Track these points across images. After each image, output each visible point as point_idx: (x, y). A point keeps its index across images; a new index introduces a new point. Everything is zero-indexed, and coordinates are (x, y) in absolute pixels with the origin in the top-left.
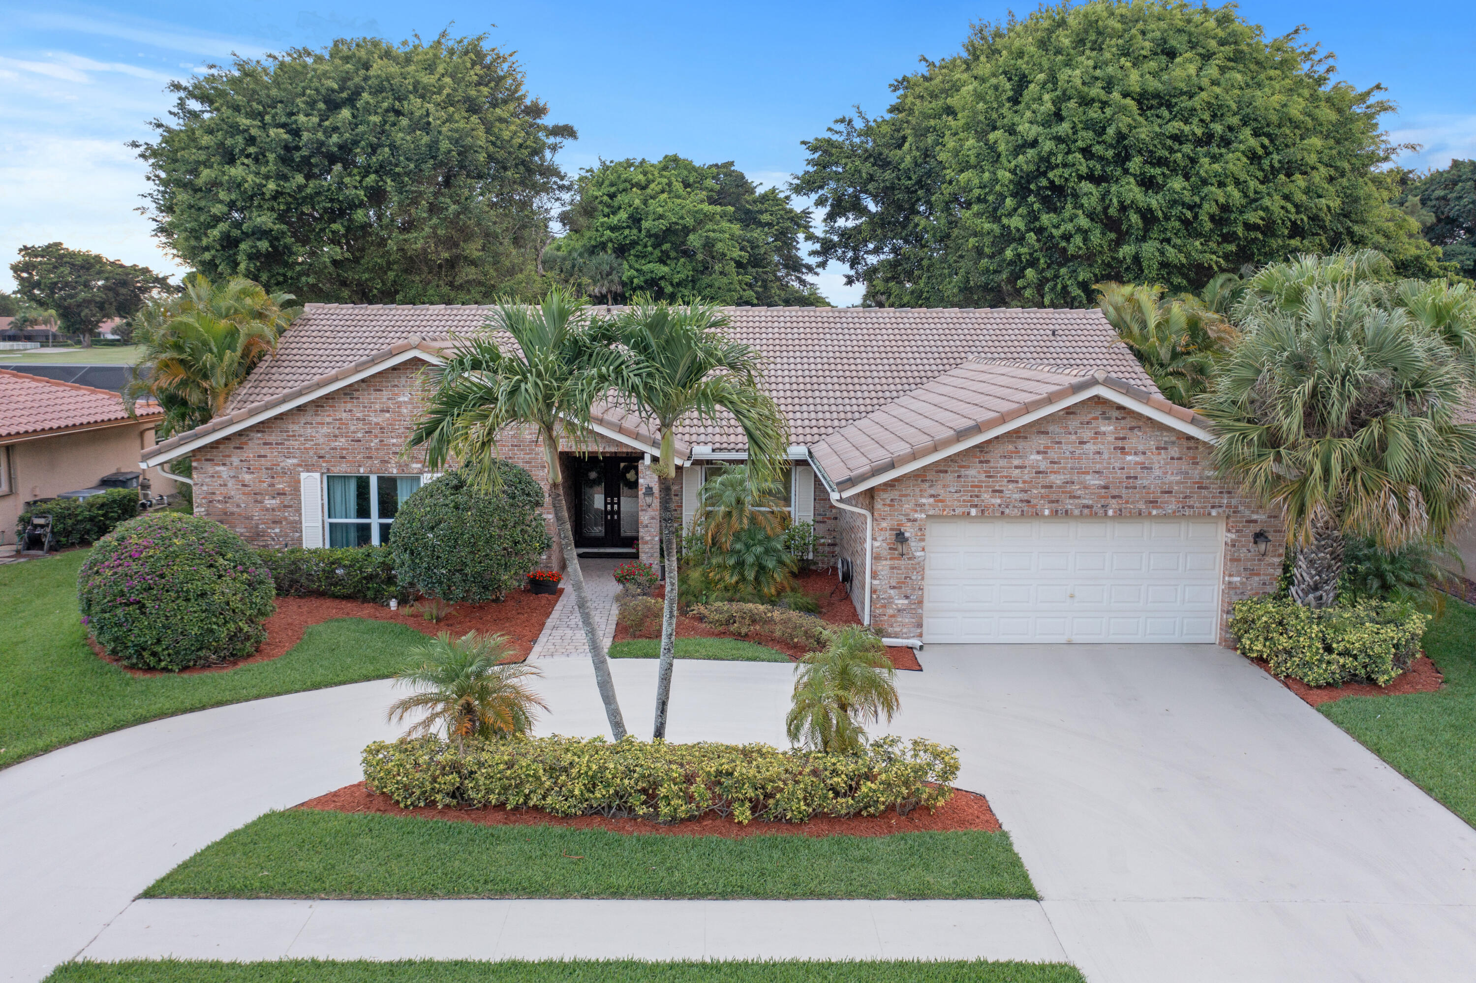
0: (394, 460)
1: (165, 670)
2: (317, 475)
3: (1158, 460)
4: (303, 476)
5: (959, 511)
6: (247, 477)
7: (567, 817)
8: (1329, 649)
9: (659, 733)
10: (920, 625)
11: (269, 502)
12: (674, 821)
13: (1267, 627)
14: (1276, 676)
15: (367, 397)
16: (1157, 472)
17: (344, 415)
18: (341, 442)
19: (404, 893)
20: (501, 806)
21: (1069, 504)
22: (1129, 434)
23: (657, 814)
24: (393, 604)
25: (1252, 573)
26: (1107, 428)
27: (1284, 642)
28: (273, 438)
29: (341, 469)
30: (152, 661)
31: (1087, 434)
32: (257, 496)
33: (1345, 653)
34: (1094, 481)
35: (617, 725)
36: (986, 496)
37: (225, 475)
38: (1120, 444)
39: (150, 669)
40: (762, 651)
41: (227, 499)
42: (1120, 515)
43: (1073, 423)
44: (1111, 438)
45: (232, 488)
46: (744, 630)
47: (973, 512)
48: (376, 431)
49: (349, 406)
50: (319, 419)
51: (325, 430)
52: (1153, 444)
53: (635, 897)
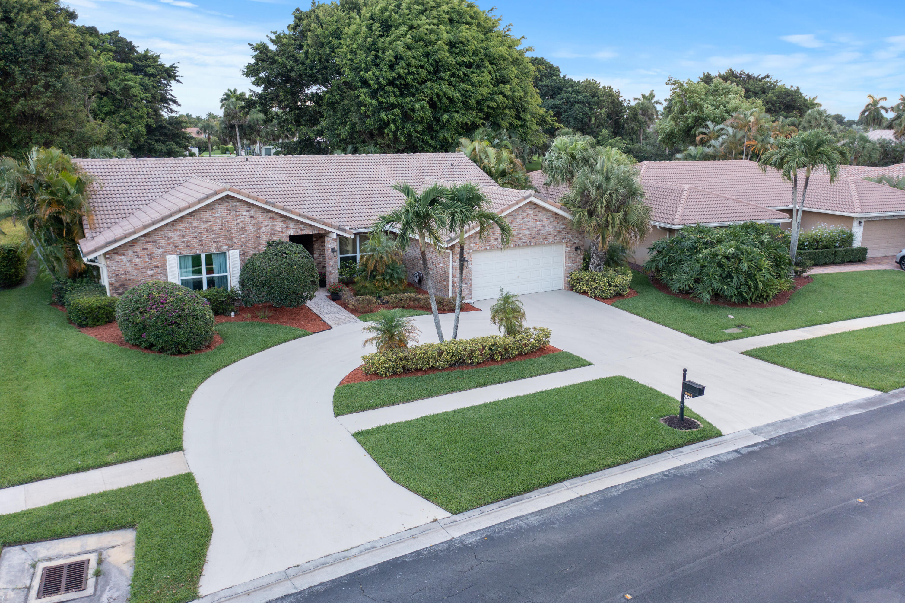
0: (214, 245)
2: (175, 256)
3: (547, 223)
4: (168, 257)
5: (484, 248)
6: (137, 261)
8: (610, 285)
9: (455, 338)
10: (471, 294)
11: (150, 272)
14: (591, 297)
15: (198, 216)
16: (546, 228)
17: (188, 225)
18: (187, 239)
21: (519, 242)
22: (538, 214)
23: (473, 362)
24: (233, 314)
25: (575, 262)
26: (531, 212)
28: (150, 239)
29: (188, 252)
31: (525, 215)
32: (143, 270)
34: (527, 232)
36: (492, 241)
37: (125, 260)
38: (535, 218)
40: (419, 312)
41: (126, 272)
42: (535, 244)
43: (520, 211)
44: (532, 216)
45: (129, 267)
47: (488, 248)
48: (205, 232)
49: (190, 220)
50: (174, 228)
51: (178, 233)
52: (545, 217)
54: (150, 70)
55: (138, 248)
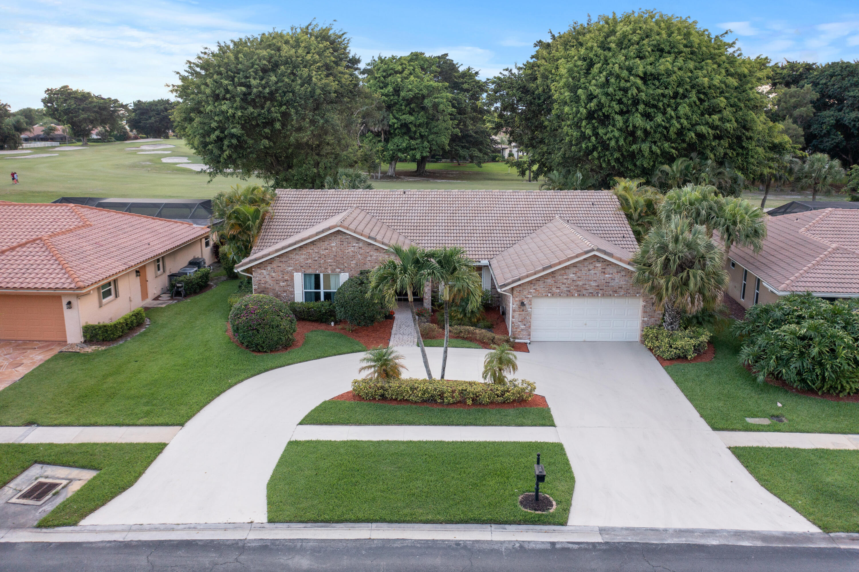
0: (330, 268)
1: (266, 352)
2: (300, 274)
3: (617, 277)
4: (295, 274)
5: (544, 294)
6: (274, 274)
7: (416, 402)
8: (671, 347)
9: (443, 377)
10: (529, 335)
11: (282, 284)
12: (449, 404)
13: (652, 338)
14: (655, 355)
15: (319, 244)
16: (617, 281)
17: (311, 251)
18: (310, 261)
19: (374, 424)
20: (396, 399)
21: (584, 292)
22: (607, 267)
23: (443, 402)
24: (333, 324)
25: (651, 317)
26: (599, 265)
27: (657, 344)
28: (283, 260)
29: (310, 271)
30: (261, 349)
31: (591, 267)
32: (277, 282)
33: (676, 348)
34: (594, 284)
35: (429, 374)
36: (554, 289)
37: (265, 274)
38: (603, 270)
39: (259, 351)
40: (472, 344)
41: (266, 282)
42: (603, 295)
43: (586, 263)
44: (600, 269)
45: (268, 278)
46: (465, 336)
47: (549, 295)
48: (323, 257)
49: (312, 247)
50: (301, 252)
51: (303, 257)
52: (615, 271)
53: (440, 425)
54: (465, 86)
55: (274, 265)
